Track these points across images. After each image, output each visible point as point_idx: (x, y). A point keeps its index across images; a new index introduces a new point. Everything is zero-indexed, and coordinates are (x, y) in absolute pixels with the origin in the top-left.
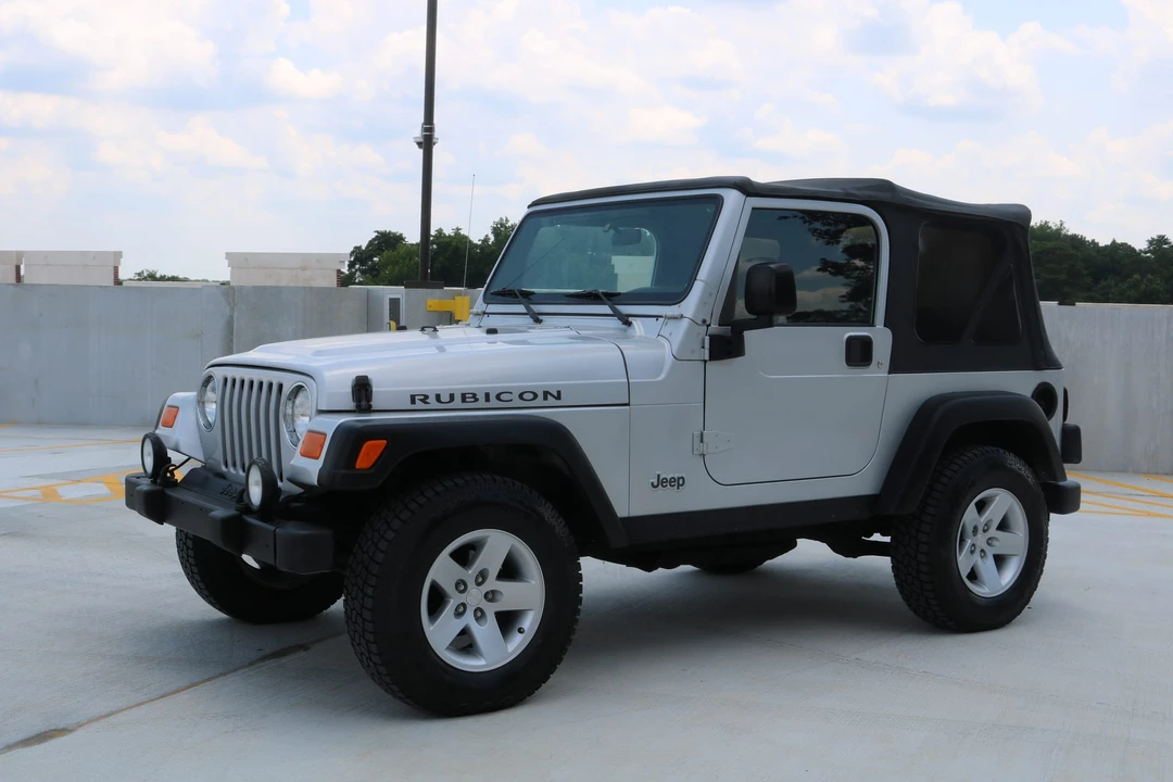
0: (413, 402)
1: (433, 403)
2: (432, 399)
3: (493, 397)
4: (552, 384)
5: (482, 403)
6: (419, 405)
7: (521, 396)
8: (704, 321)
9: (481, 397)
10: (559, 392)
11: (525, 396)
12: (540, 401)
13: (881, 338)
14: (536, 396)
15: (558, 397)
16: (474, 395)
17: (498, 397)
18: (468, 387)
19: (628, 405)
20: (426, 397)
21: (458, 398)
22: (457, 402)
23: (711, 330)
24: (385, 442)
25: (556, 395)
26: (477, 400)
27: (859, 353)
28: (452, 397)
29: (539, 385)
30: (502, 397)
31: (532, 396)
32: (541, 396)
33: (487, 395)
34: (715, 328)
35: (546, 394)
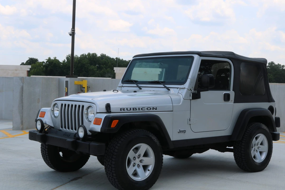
0: (121, 110)
1: (126, 111)
2: (126, 109)
3: (140, 109)
4: (155, 106)
6: (122, 111)
7: (147, 109)
8: (190, 89)
9: (138, 109)
10: (156, 108)
12: (152, 110)
13: (232, 94)
14: (151, 109)
15: (156, 109)
16: (136, 108)
17: (142, 109)
18: (134, 107)
19: (172, 111)
20: (124, 109)
21: (132, 109)
22: (132, 111)
23: (192, 92)
24: (118, 121)
25: (155, 108)
26: (136, 110)
28: (130, 109)
29: (151, 106)
30: (143, 109)
31: (150, 109)
32: (152, 109)
33: (139, 108)
35: (153, 108)
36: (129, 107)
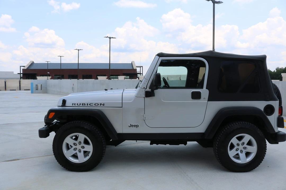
0: (73, 105)
1: (76, 105)
2: (76, 104)
3: (89, 104)
4: (102, 102)
5: (86, 106)
6: (74, 106)
7: (95, 104)
8: (144, 88)
9: (86, 104)
10: (104, 104)
11: (96, 105)
13: (205, 92)
14: (98, 104)
15: (104, 105)
16: (85, 104)
17: (90, 104)
18: (84, 102)
19: (122, 107)
20: (75, 104)
21: (81, 104)
22: (81, 106)
23: (146, 90)
24: (54, 113)
25: (103, 104)
26: (85, 105)
27: (196, 96)
28: (80, 104)
29: (99, 102)
30: (91, 104)
31: (97, 105)
33: (87, 104)
34: (148, 89)
35: (101, 104)
36: (79, 103)
